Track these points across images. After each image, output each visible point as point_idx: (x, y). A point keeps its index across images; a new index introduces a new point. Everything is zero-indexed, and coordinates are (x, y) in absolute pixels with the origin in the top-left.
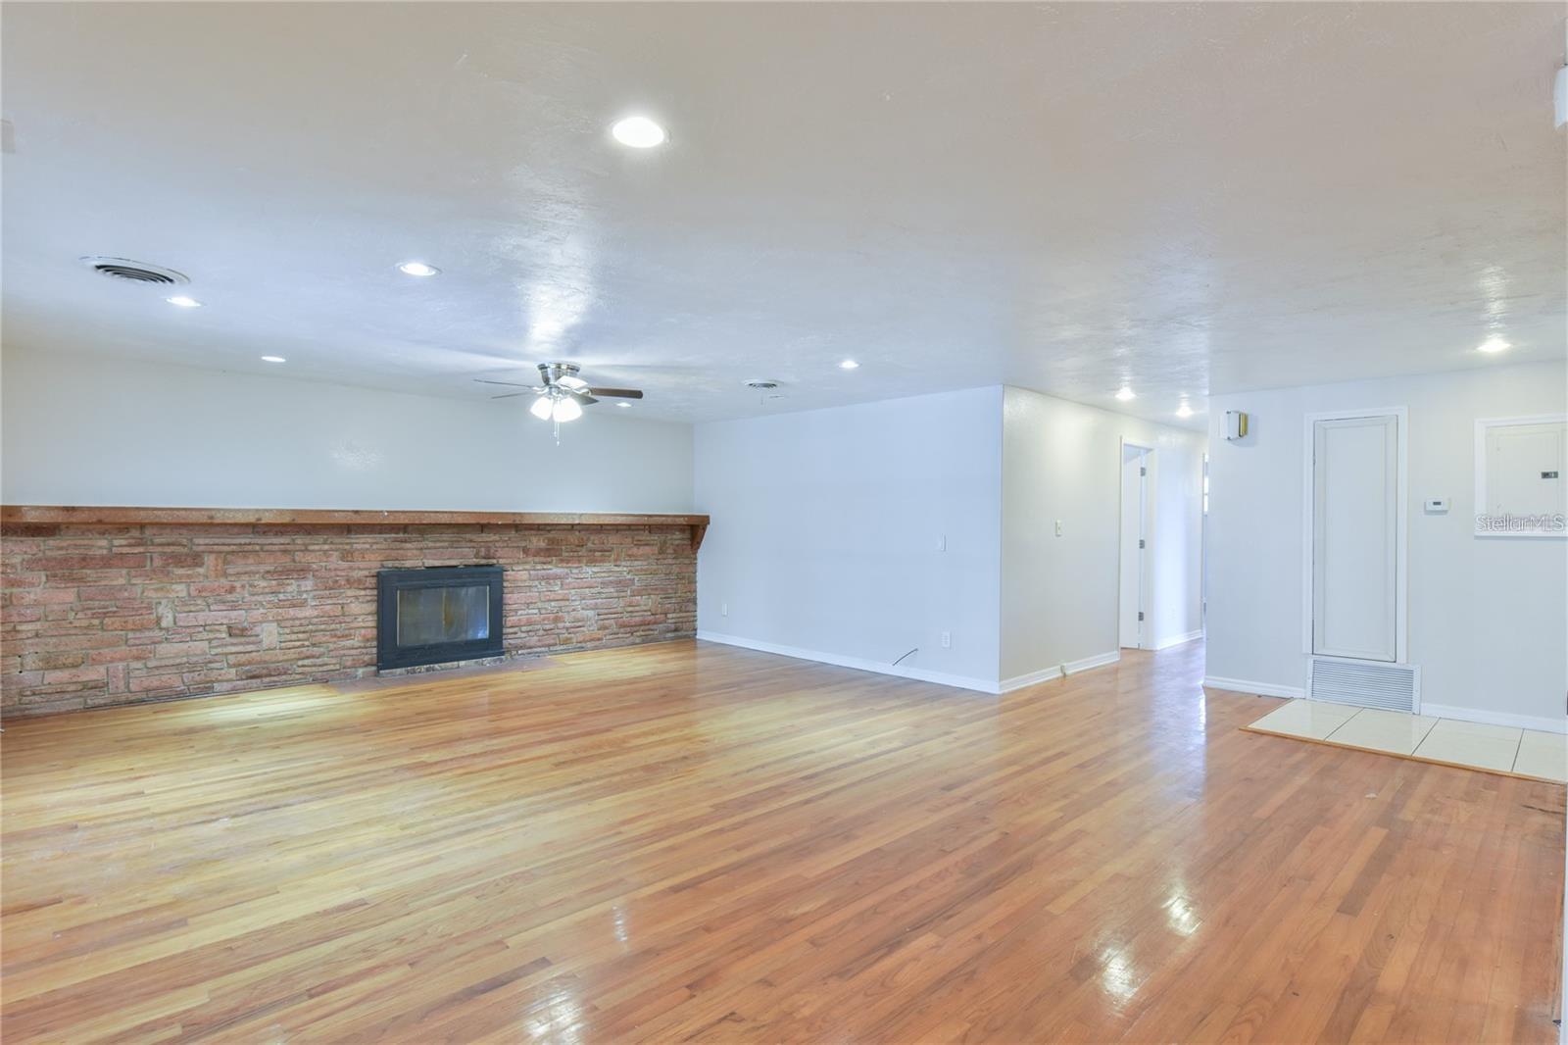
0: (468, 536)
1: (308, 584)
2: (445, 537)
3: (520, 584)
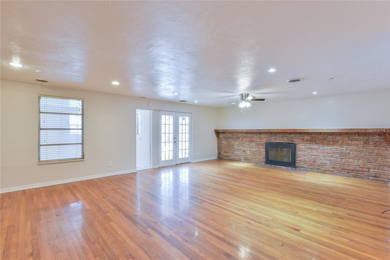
0: (286, 135)
1: (254, 144)
2: (281, 135)
3: (301, 149)
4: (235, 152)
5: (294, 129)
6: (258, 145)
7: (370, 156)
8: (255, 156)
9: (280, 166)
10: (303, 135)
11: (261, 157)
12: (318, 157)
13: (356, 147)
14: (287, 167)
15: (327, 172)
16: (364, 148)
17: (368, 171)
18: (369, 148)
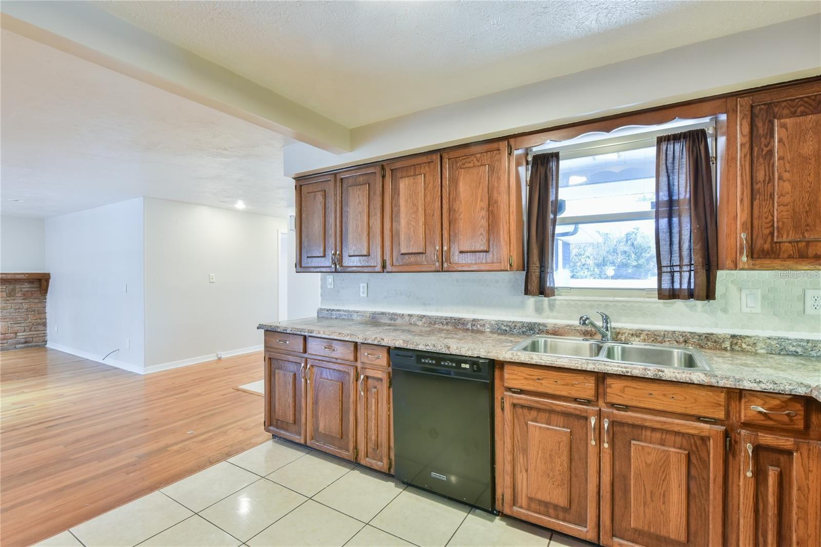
7: (17, 314)
16: (7, 302)
17: (14, 336)
18: (15, 301)
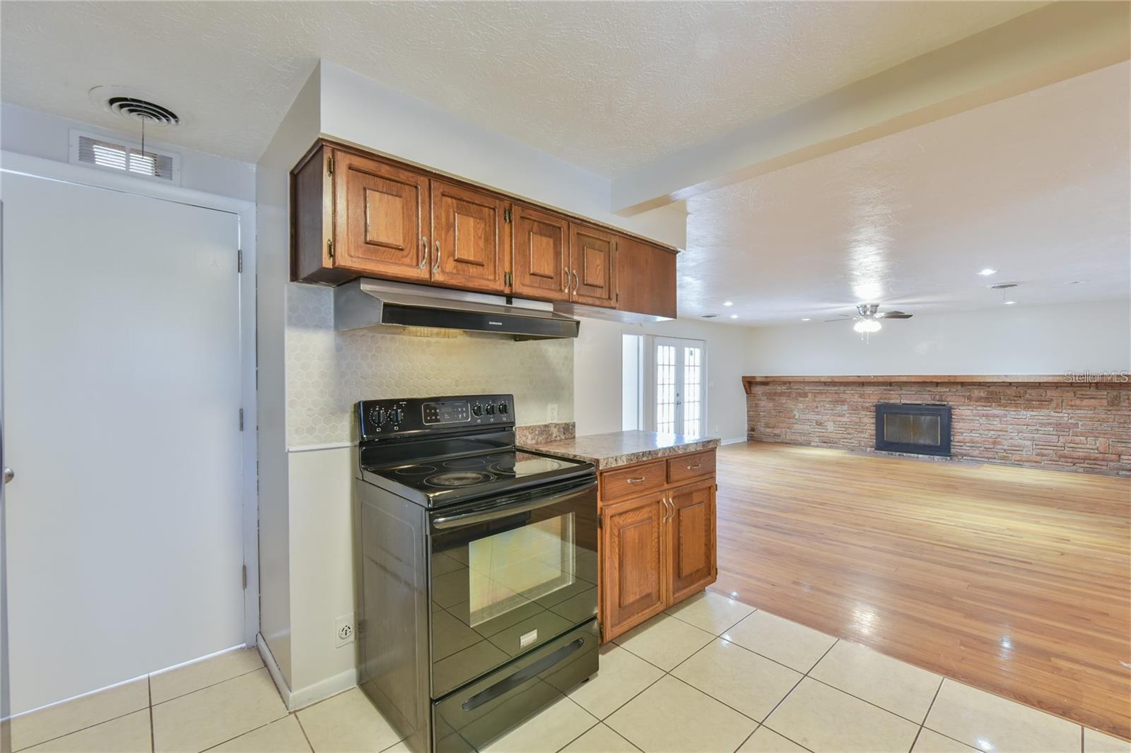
0: (928, 389)
1: (845, 407)
2: (913, 389)
3: (964, 417)
4: (796, 426)
5: (950, 376)
6: (855, 409)
7: (1121, 429)
8: (848, 434)
9: (912, 455)
10: (970, 387)
11: (863, 435)
12: (1005, 433)
13: (1092, 412)
14: (932, 457)
15: (1025, 464)
16: (1109, 413)
17: (1117, 458)
18: (1119, 413)
